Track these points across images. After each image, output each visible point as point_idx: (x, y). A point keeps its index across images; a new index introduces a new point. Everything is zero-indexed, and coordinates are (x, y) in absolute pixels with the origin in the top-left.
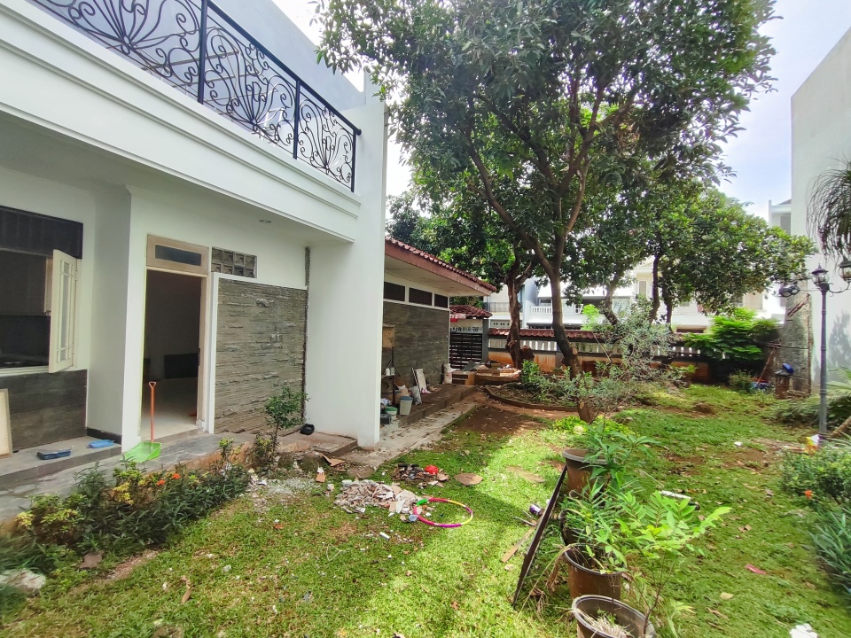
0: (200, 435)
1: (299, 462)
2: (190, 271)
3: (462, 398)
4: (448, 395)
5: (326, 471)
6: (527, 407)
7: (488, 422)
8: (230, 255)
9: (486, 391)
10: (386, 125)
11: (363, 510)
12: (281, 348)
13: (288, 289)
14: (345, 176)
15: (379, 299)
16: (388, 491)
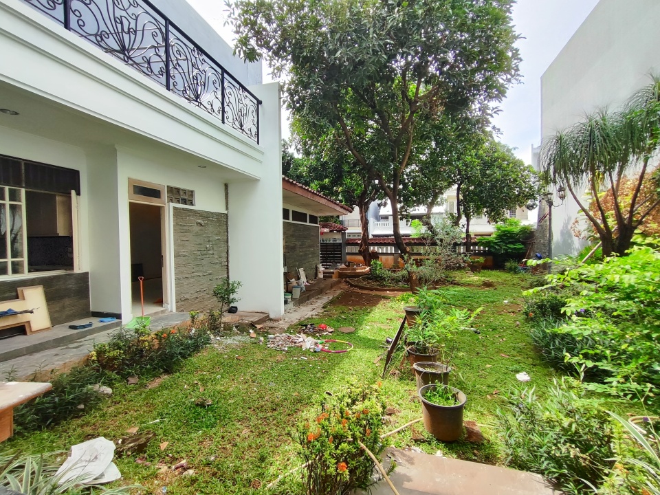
0: (167, 313)
1: (236, 327)
2: (154, 202)
3: (331, 287)
4: (323, 286)
5: (255, 332)
6: (377, 290)
7: (353, 301)
8: (178, 190)
9: (347, 282)
10: (280, 98)
11: (286, 349)
12: (213, 254)
13: (216, 213)
14: (253, 134)
15: (281, 220)
16: (300, 337)
